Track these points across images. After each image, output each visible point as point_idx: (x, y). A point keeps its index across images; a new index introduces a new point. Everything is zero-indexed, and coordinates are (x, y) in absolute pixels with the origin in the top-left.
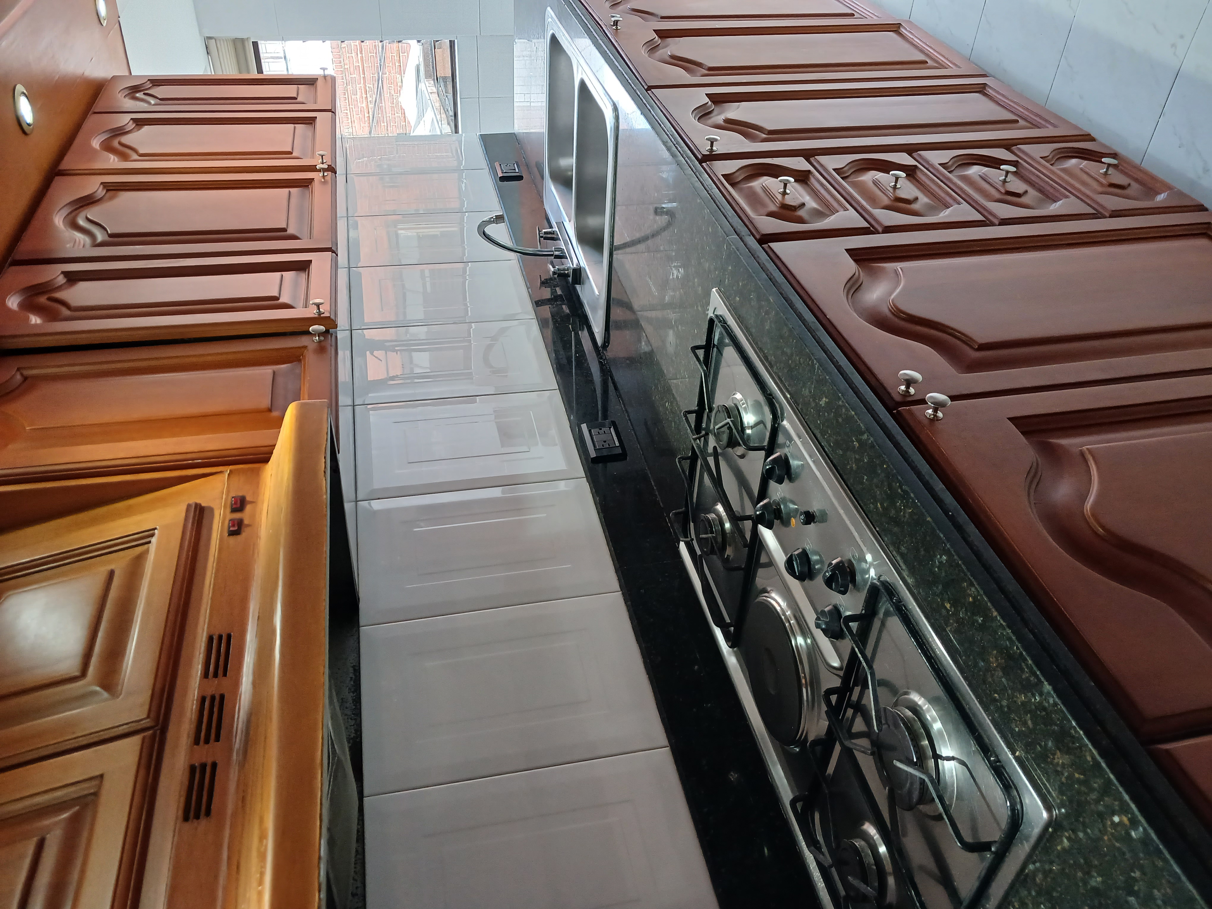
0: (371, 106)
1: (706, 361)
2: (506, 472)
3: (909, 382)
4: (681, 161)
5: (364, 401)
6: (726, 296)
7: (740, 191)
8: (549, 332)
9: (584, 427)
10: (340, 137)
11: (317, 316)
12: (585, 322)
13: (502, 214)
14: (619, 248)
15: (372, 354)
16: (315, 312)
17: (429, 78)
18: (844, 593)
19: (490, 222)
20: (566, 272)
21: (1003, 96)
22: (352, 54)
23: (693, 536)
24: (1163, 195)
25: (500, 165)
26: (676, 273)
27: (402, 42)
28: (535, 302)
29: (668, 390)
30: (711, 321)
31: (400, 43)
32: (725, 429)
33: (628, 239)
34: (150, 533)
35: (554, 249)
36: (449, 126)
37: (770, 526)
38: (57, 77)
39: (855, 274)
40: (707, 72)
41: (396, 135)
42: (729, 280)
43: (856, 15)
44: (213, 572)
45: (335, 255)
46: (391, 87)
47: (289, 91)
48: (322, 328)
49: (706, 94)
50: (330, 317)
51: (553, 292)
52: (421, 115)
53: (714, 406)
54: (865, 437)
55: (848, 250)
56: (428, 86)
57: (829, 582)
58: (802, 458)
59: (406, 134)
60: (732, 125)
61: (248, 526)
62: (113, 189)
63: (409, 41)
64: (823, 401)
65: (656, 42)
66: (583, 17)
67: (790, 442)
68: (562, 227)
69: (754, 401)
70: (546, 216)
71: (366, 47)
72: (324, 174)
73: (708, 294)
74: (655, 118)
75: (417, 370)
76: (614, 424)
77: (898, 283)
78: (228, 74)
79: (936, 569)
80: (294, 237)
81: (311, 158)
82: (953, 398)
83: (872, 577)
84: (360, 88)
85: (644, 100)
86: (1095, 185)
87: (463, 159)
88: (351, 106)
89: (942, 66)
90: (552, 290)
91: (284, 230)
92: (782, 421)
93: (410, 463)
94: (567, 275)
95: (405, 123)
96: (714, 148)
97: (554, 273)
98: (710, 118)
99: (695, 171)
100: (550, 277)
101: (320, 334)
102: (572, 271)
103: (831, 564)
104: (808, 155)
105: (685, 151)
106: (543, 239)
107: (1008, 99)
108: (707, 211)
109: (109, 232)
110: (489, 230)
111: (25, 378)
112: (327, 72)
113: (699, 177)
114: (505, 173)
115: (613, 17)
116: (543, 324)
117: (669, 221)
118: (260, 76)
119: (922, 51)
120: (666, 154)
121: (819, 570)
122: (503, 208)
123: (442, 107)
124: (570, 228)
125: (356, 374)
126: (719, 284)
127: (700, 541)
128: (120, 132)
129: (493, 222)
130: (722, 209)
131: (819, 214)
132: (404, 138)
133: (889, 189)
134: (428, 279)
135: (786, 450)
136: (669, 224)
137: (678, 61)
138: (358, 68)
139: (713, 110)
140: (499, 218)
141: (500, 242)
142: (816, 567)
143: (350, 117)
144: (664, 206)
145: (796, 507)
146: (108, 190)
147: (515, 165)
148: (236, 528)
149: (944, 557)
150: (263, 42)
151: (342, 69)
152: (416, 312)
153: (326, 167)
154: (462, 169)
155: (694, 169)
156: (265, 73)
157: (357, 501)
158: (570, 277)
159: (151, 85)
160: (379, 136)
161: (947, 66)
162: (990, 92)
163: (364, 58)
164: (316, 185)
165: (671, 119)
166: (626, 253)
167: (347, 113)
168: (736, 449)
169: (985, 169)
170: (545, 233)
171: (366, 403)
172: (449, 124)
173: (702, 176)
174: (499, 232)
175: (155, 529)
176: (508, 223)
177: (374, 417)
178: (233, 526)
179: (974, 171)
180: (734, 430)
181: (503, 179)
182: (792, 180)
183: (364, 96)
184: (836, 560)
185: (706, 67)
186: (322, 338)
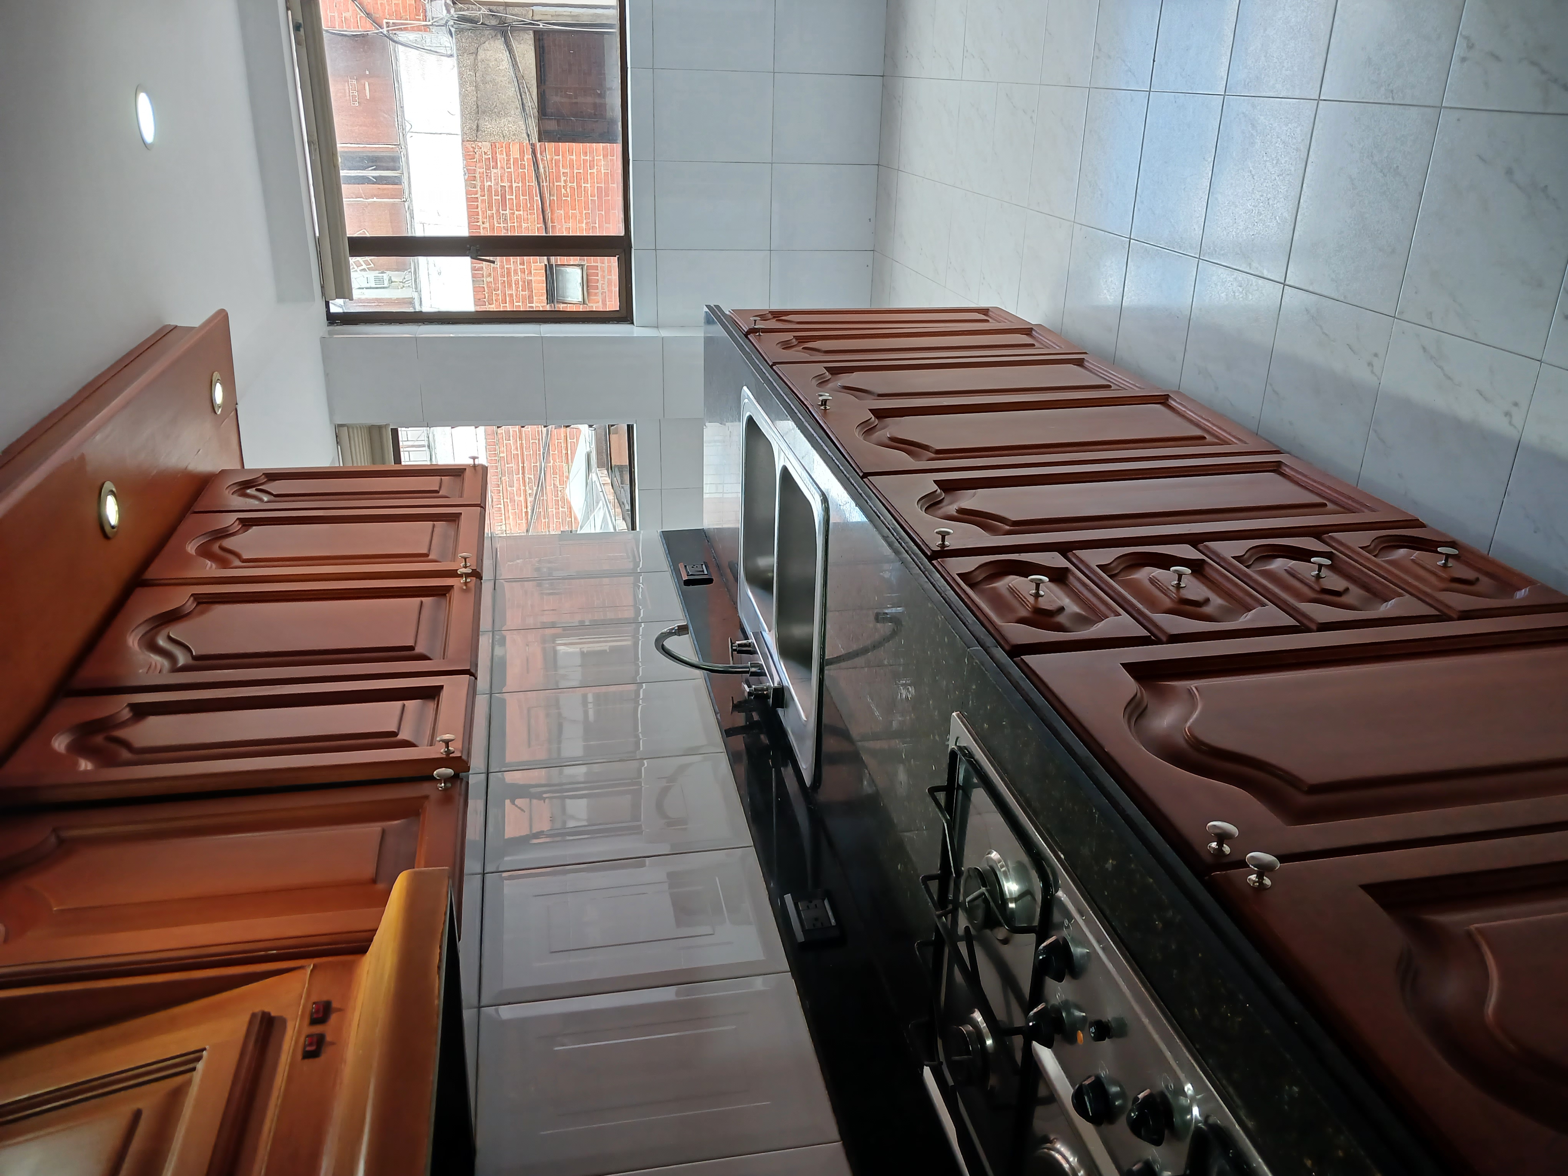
0: (530, 499)
1: (949, 808)
2: (683, 964)
3: (1222, 837)
4: (906, 558)
5: (498, 867)
6: (970, 722)
7: (981, 593)
8: (742, 769)
9: (788, 898)
10: (490, 535)
11: (445, 756)
12: (788, 755)
13: (685, 623)
14: (831, 662)
15: (513, 803)
16: (442, 751)
17: (602, 467)
18: (1157, 1143)
19: (670, 634)
20: (765, 692)
21: (1305, 476)
22: (510, 440)
23: (942, 1058)
24: (1524, 590)
25: (685, 566)
26: (906, 693)
27: (571, 427)
28: (725, 731)
29: (899, 848)
30: (953, 754)
31: (568, 428)
32: (979, 902)
33: (843, 652)
34: (196, 1056)
35: (749, 665)
36: (624, 522)
37: (1048, 1045)
38: (155, 472)
39: (1136, 694)
40: (933, 455)
41: (560, 533)
42: (972, 702)
43: (1113, 387)
44: (276, 1113)
45: (474, 678)
46: (556, 478)
47: (430, 483)
48: (450, 771)
49: (934, 481)
50: (461, 757)
51: (749, 718)
52: (590, 507)
53: (963, 869)
54: (1170, 913)
55: (1124, 665)
56: (601, 477)
57: (1136, 1127)
58: (1086, 943)
59: (571, 532)
60: (967, 516)
61: (332, 1044)
62: (205, 601)
63: (579, 426)
64: (1110, 864)
65: (873, 423)
66: (785, 397)
67: (1070, 921)
68: (760, 638)
69: (1017, 862)
70: (740, 625)
71: (527, 433)
72: (466, 580)
73: (948, 719)
74: (872, 510)
75: (571, 824)
76: (829, 895)
77: (1194, 707)
78: (359, 465)
79: (1286, 1107)
80: (423, 657)
81: (451, 561)
82: (1282, 858)
83: (1196, 1116)
84: (518, 480)
85: (859, 489)
86: (1433, 580)
87: (640, 561)
88: (505, 500)
89: (1225, 442)
90: (746, 715)
91: (411, 648)
92: (1056, 891)
93: (553, 952)
94: (767, 696)
95: (570, 519)
96: (946, 543)
97: (750, 694)
98: (940, 508)
99: (924, 570)
100: (744, 699)
101: (447, 779)
102: (772, 691)
103: (1137, 1099)
104: (1064, 549)
105: (911, 547)
106: (736, 652)
107: (1310, 478)
108: (941, 618)
109: (194, 654)
110: (669, 643)
111: (61, 841)
112: (477, 462)
113: (929, 577)
114: (691, 575)
115: (821, 396)
116: (734, 758)
117: (894, 630)
118: (397, 467)
119: (1197, 425)
120: (888, 551)
121: (1121, 1108)
122: (688, 616)
123: (616, 501)
124: (770, 638)
125: (490, 828)
126: (961, 707)
127: (952, 1066)
128: (223, 534)
129: (675, 634)
130: (960, 615)
131: (1083, 621)
132: (569, 536)
133: (1171, 588)
134: (590, 706)
135: (1065, 933)
136: (894, 633)
137: (899, 443)
138: (516, 457)
139: (944, 498)
140: (682, 629)
141: (682, 657)
142: (1117, 1103)
143: (503, 512)
144: (886, 611)
145: (1084, 1014)
146: (199, 604)
147: (704, 566)
148: (313, 1048)
149: (1296, 1089)
150: (403, 429)
151: (497, 458)
152: (573, 747)
153: (470, 571)
154: (639, 571)
155: (922, 568)
156: (403, 463)
157: (479, 1007)
158: (769, 698)
159: (266, 480)
160: (539, 534)
161: (1231, 443)
162: (1288, 471)
163: (525, 446)
164: (456, 594)
165: (893, 510)
166: (840, 669)
167: (500, 508)
168: (996, 930)
169: (1292, 563)
170: (739, 645)
171: (500, 869)
172: (624, 519)
173: (933, 576)
174: (683, 646)
175: (204, 1049)
176: (693, 634)
177: (510, 888)
178: (310, 1044)
179: (1278, 565)
180: (992, 904)
181: (688, 583)
182: (1046, 579)
183: (522, 488)
184: (1143, 1093)
185: (933, 450)
186: (449, 785)
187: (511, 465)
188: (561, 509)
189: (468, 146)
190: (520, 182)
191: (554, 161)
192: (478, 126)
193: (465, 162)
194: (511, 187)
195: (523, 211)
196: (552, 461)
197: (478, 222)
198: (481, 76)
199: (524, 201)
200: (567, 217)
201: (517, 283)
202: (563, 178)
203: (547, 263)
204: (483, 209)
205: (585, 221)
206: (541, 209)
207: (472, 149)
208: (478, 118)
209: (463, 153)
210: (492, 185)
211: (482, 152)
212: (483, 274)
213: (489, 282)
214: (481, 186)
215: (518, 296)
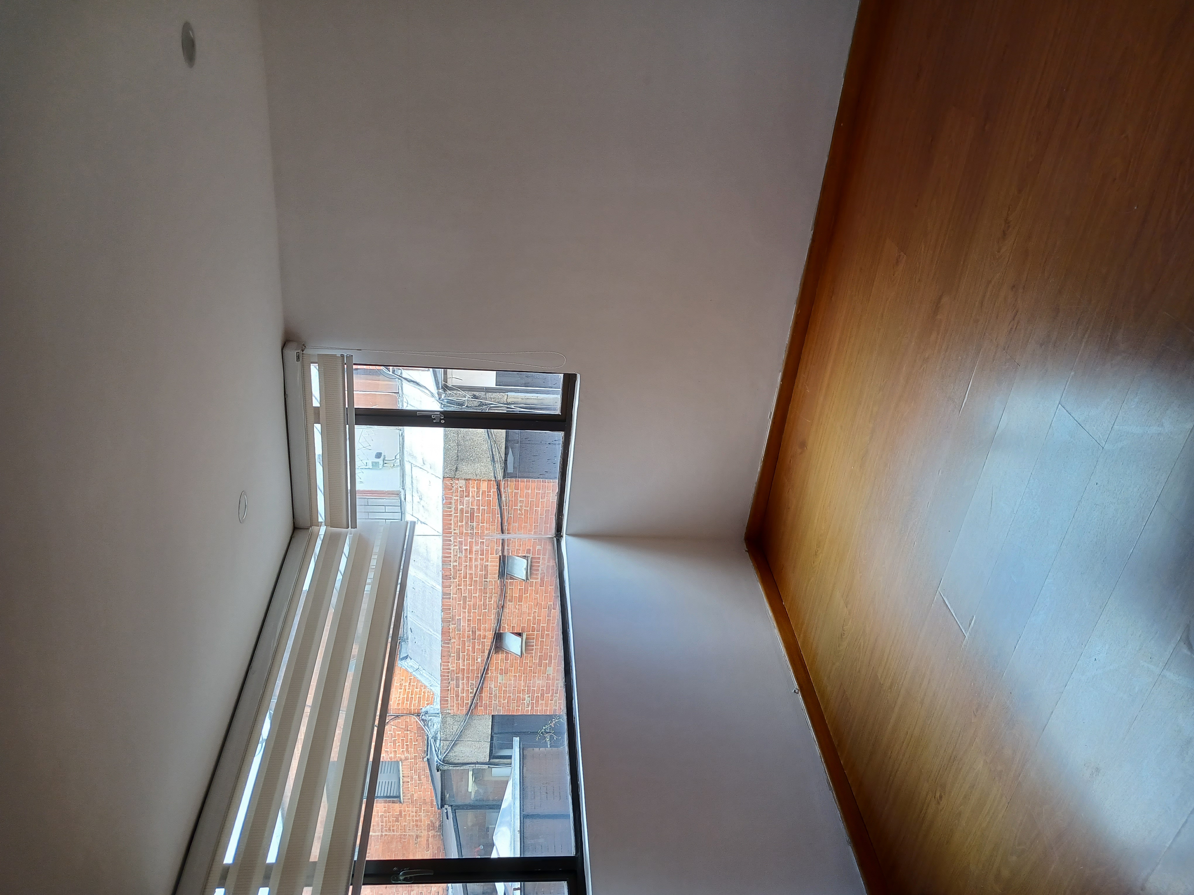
187: (458, 675)
188: (493, 702)
189: (447, 482)
190: (486, 506)
191: (514, 493)
192: (457, 468)
193: (444, 492)
194: (478, 509)
195: (486, 523)
196: (490, 673)
197: (451, 529)
198: (462, 437)
199: (488, 517)
200: (520, 528)
201: (476, 566)
202: (519, 504)
203: (501, 554)
204: (455, 522)
205: (533, 531)
206: (500, 523)
207: (450, 485)
208: (457, 463)
209: (443, 487)
210: (464, 507)
211: (458, 487)
212: (451, 560)
213: (455, 566)
214: (455, 508)
215: (477, 574)
